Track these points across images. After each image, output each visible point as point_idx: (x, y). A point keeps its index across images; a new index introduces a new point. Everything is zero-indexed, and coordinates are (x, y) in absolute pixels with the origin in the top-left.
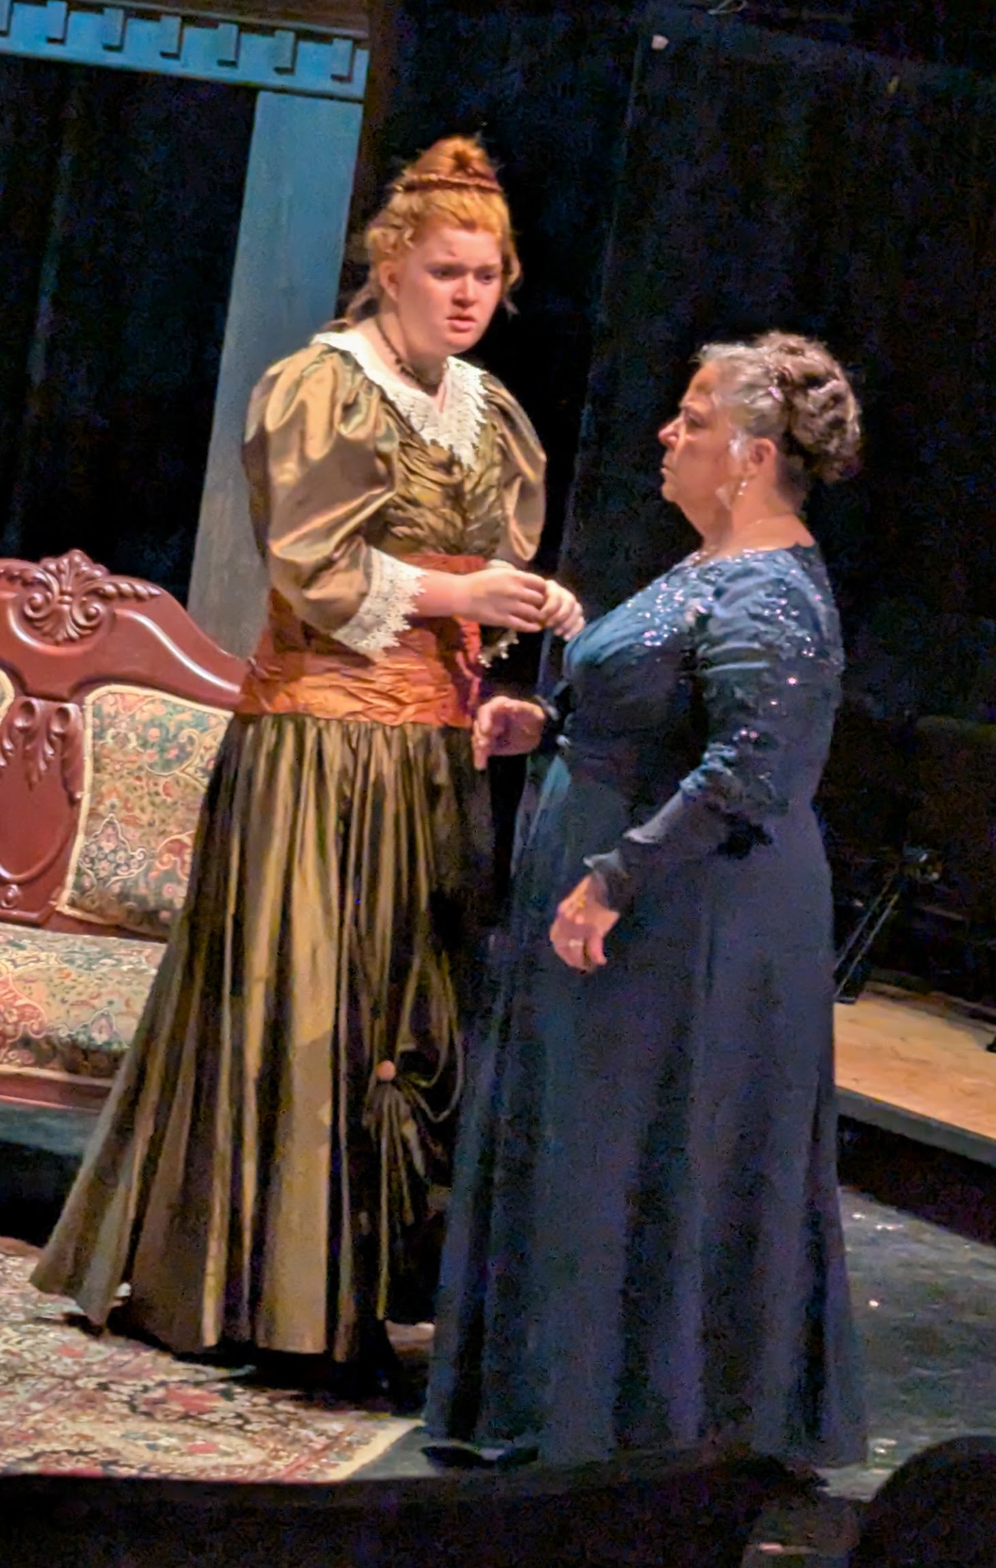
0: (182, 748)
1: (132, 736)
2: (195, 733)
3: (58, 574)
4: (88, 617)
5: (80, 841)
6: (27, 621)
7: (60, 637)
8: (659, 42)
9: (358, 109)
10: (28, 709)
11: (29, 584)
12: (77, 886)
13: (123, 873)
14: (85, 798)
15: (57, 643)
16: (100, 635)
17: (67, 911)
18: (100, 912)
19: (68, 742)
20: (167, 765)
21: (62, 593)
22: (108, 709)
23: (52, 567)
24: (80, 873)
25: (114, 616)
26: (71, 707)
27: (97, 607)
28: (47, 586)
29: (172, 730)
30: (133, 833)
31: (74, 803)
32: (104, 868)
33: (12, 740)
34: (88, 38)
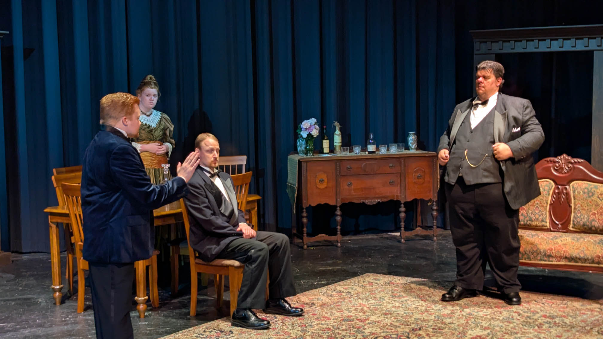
0: (592, 193)
1: (581, 191)
2: (595, 190)
3: (561, 159)
4: (568, 168)
5: (573, 214)
6: (556, 170)
7: (563, 172)
10: (558, 188)
11: (555, 162)
12: (573, 224)
13: (583, 220)
14: (573, 205)
15: (562, 174)
16: (572, 171)
17: (572, 229)
18: (579, 229)
19: (567, 194)
20: (590, 197)
21: (562, 163)
22: (575, 186)
23: (560, 158)
24: (573, 221)
25: (574, 167)
26: (567, 187)
27: (570, 165)
28: (559, 162)
29: (590, 189)
30: (584, 212)
31: (570, 207)
32: (579, 220)
33: (555, 195)
34: (556, 46)
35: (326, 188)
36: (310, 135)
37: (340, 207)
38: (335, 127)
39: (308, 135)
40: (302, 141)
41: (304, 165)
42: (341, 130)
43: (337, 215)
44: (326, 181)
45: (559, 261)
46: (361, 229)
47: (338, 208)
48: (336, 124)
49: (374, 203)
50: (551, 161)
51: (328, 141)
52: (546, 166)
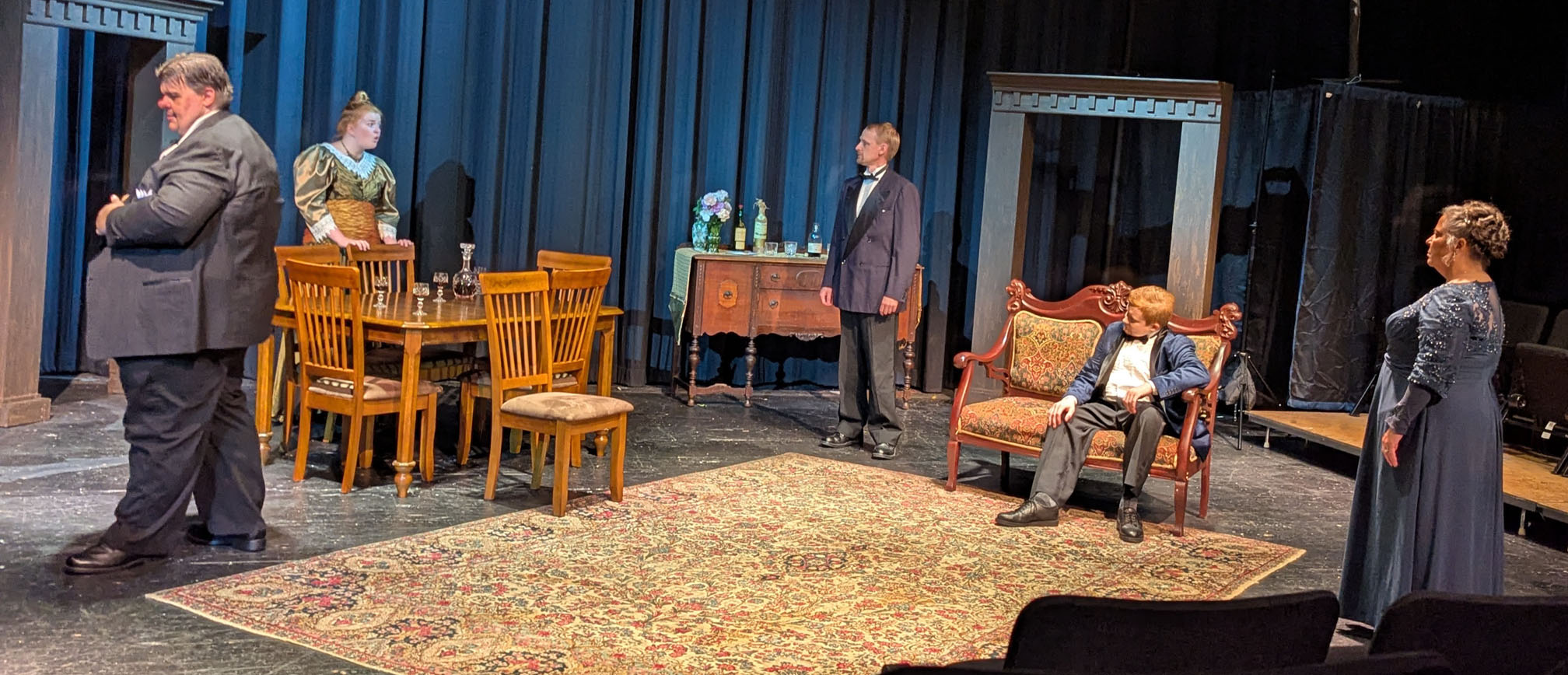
3: (1115, 289)
6: (1106, 306)
7: (1117, 311)
8: (1329, 95)
9: (1219, 125)
11: (1106, 293)
21: (1117, 296)
23: (1113, 287)
28: (1112, 294)
34: (1124, 108)
35: (734, 306)
36: (714, 218)
37: (755, 340)
38: (757, 208)
39: (711, 217)
40: (702, 226)
41: (700, 266)
42: (767, 213)
43: (749, 354)
44: (735, 295)
45: (1100, 454)
46: (787, 380)
47: (751, 343)
48: (760, 203)
49: (812, 339)
50: (1099, 291)
51: (744, 230)
52: (1091, 298)
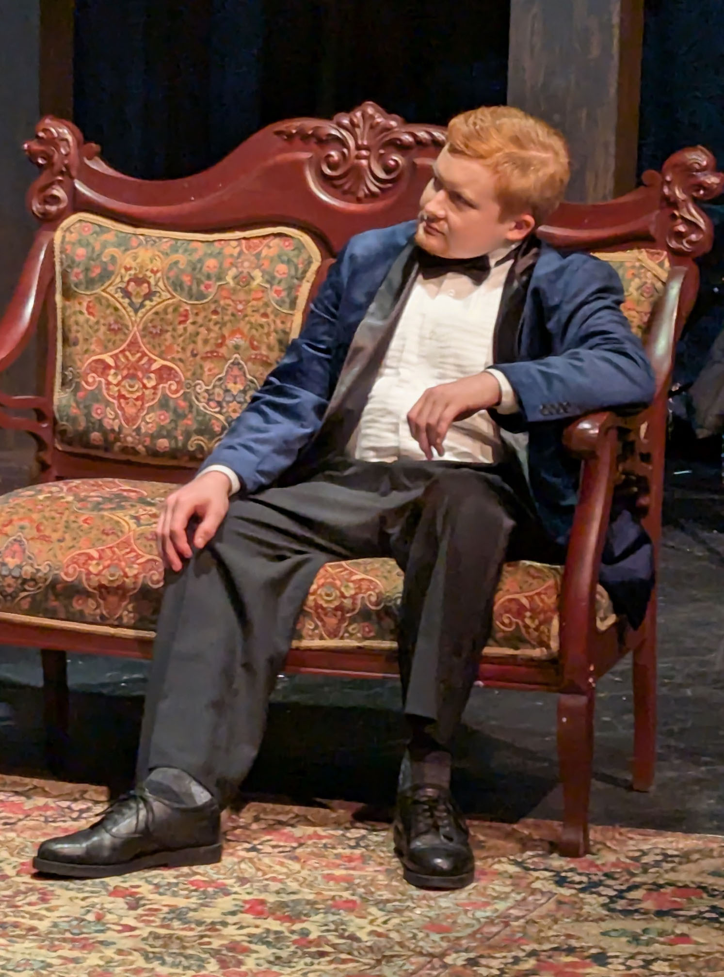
3: (352, 128)
4: (388, 170)
6: (326, 181)
7: (361, 194)
11: (325, 141)
15: (359, 201)
16: (401, 187)
21: (358, 148)
23: (346, 121)
25: (413, 166)
27: (396, 158)
50: (304, 136)
52: (280, 158)
